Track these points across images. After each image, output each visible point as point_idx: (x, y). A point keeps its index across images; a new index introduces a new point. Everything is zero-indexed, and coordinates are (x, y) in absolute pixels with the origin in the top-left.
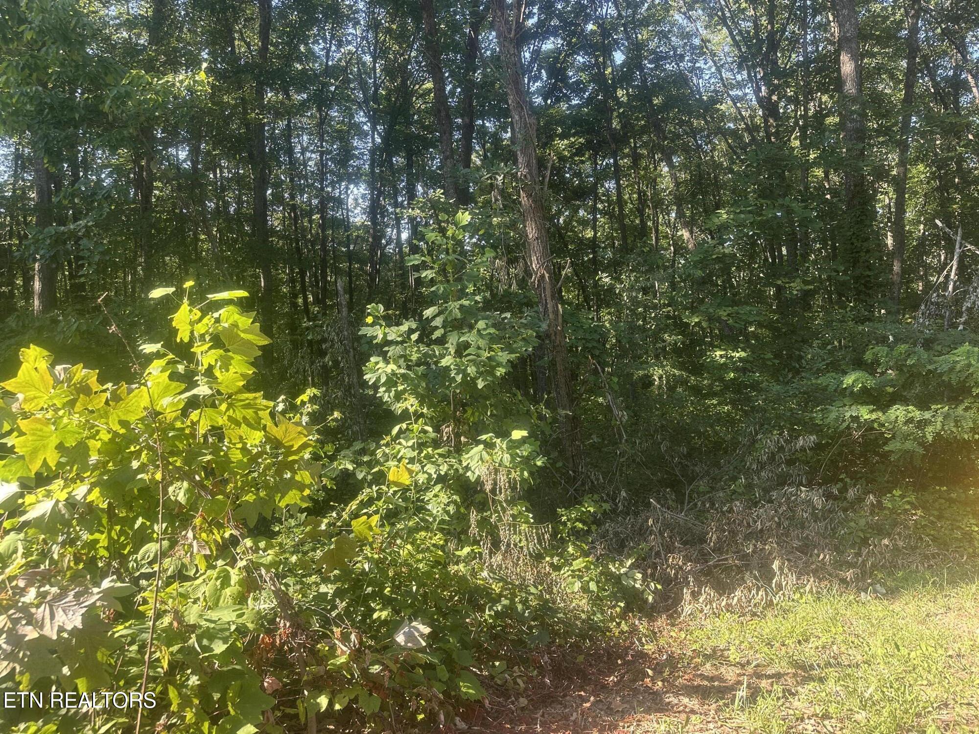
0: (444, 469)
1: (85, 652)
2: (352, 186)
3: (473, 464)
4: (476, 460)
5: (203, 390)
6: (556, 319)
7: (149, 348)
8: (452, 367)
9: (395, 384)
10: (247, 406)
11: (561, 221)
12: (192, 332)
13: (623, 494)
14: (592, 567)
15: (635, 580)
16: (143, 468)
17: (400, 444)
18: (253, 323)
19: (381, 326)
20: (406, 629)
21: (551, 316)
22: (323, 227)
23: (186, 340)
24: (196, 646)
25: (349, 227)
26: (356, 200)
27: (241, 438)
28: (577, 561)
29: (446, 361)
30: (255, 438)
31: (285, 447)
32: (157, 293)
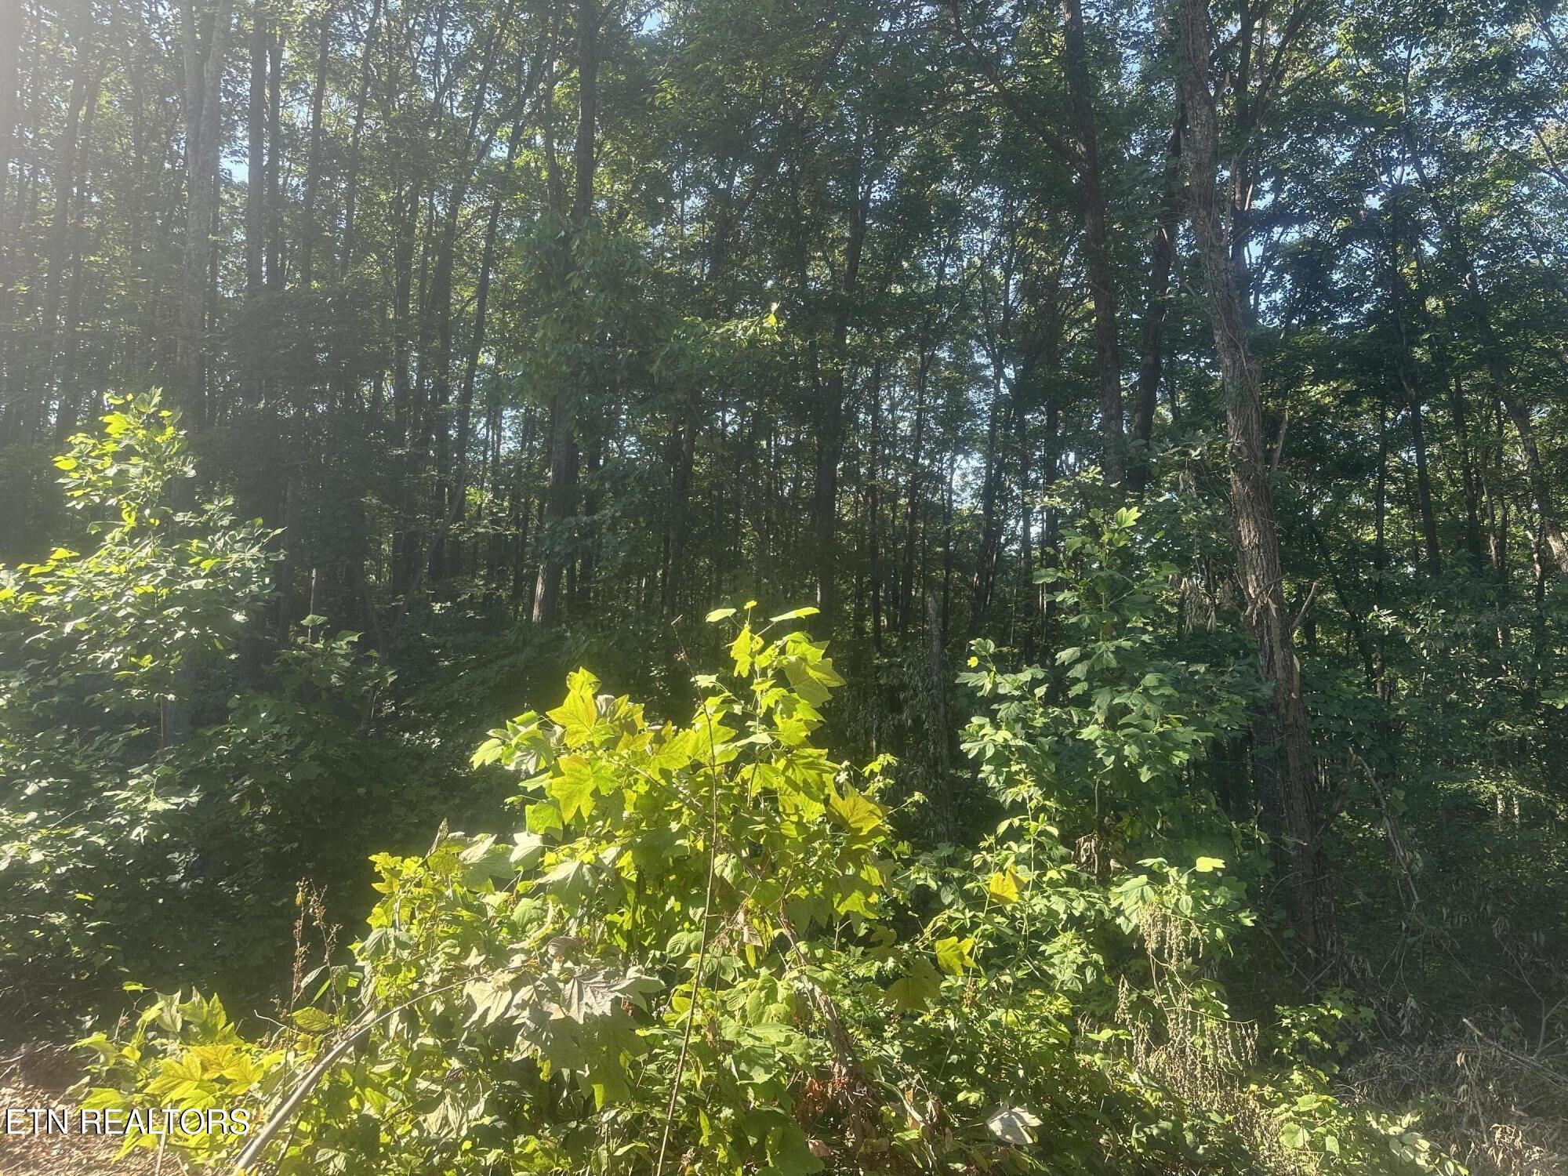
0: (1079, 907)
1: (607, 1051)
2: (959, 457)
3: (1128, 905)
4: (1134, 899)
5: (761, 737)
6: (1289, 679)
7: (704, 681)
8: (1099, 743)
9: (1007, 762)
10: (810, 766)
11: (1316, 511)
12: (752, 665)
13: (1411, 1002)
14: (1334, 1112)
15: (1416, 1151)
16: (683, 832)
17: (1009, 848)
18: (824, 657)
19: (990, 671)
20: (1005, 1115)
21: (1280, 674)
22: (912, 518)
23: (745, 674)
24: (734, 1070)
25: (950, 517)
26: (964, 475)
27: (796, 807)
28: (1305, 1097)
29: (1090, 733)
30: (814, 812)
31: (851, 829)
32: (715, 616)
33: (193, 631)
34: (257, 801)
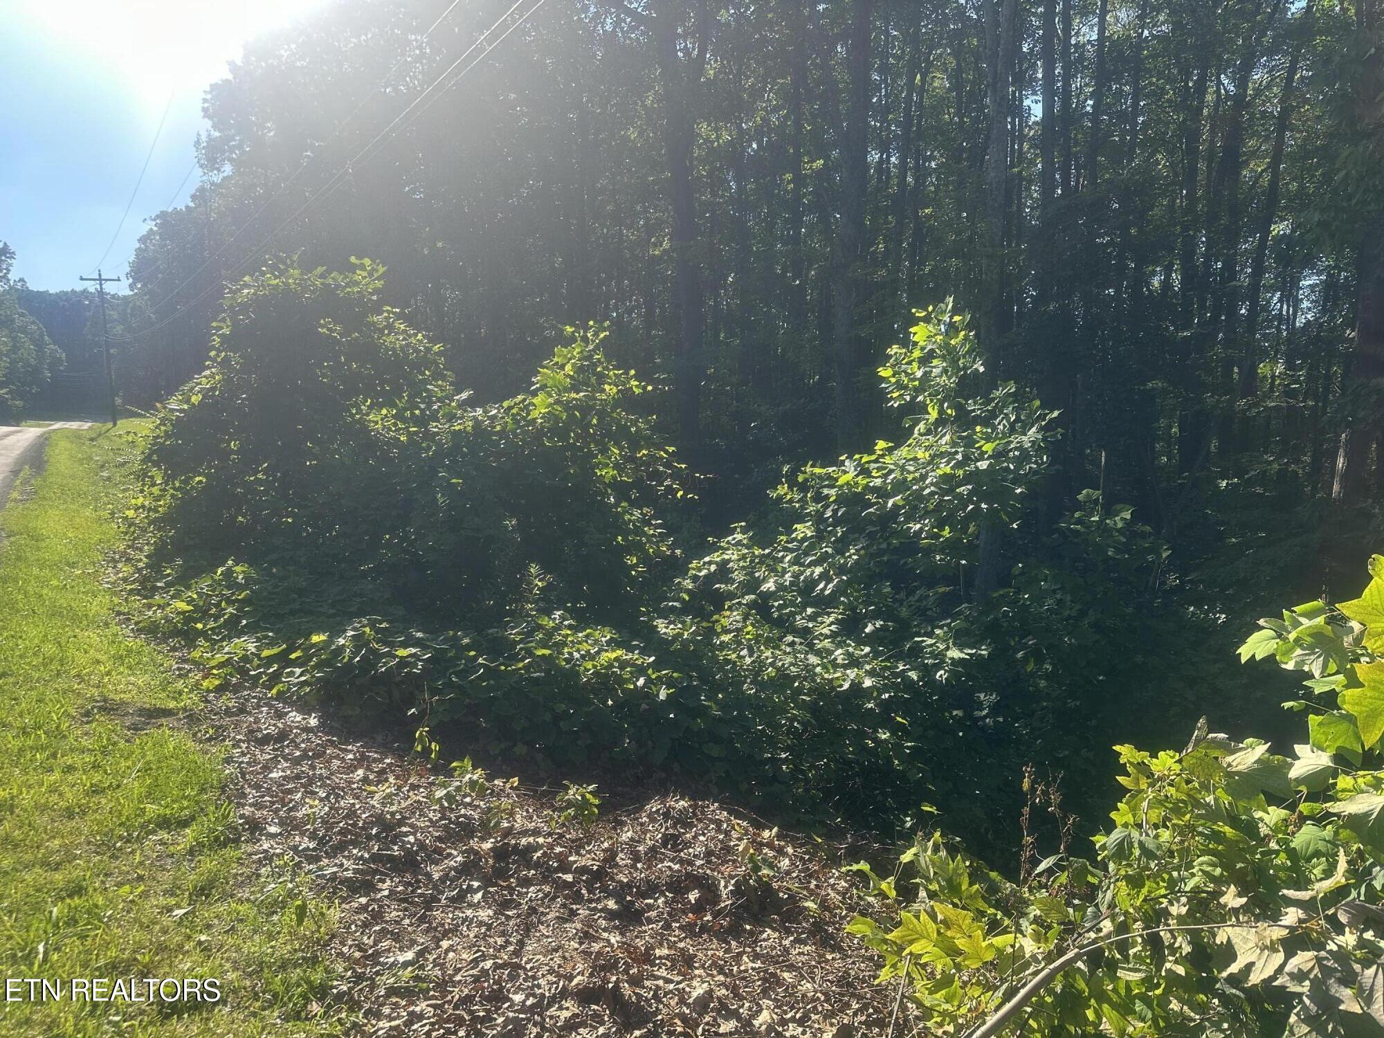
33: (983, 506)
34: (1040, 660)
